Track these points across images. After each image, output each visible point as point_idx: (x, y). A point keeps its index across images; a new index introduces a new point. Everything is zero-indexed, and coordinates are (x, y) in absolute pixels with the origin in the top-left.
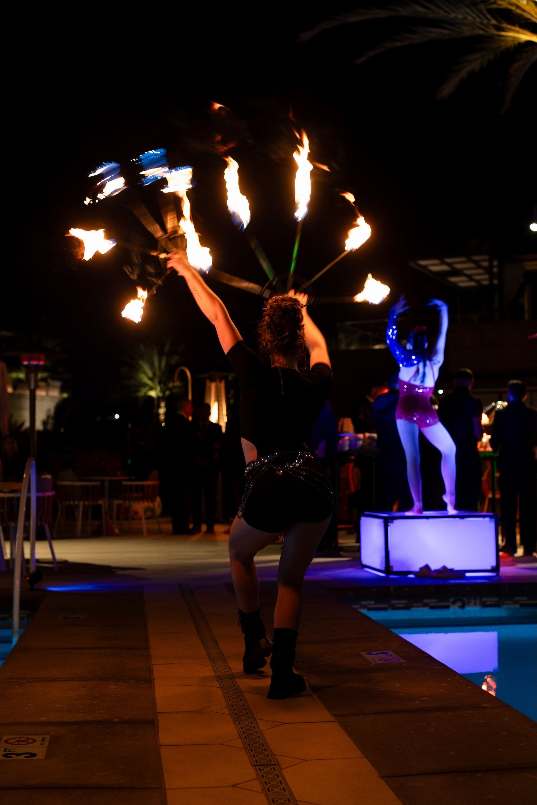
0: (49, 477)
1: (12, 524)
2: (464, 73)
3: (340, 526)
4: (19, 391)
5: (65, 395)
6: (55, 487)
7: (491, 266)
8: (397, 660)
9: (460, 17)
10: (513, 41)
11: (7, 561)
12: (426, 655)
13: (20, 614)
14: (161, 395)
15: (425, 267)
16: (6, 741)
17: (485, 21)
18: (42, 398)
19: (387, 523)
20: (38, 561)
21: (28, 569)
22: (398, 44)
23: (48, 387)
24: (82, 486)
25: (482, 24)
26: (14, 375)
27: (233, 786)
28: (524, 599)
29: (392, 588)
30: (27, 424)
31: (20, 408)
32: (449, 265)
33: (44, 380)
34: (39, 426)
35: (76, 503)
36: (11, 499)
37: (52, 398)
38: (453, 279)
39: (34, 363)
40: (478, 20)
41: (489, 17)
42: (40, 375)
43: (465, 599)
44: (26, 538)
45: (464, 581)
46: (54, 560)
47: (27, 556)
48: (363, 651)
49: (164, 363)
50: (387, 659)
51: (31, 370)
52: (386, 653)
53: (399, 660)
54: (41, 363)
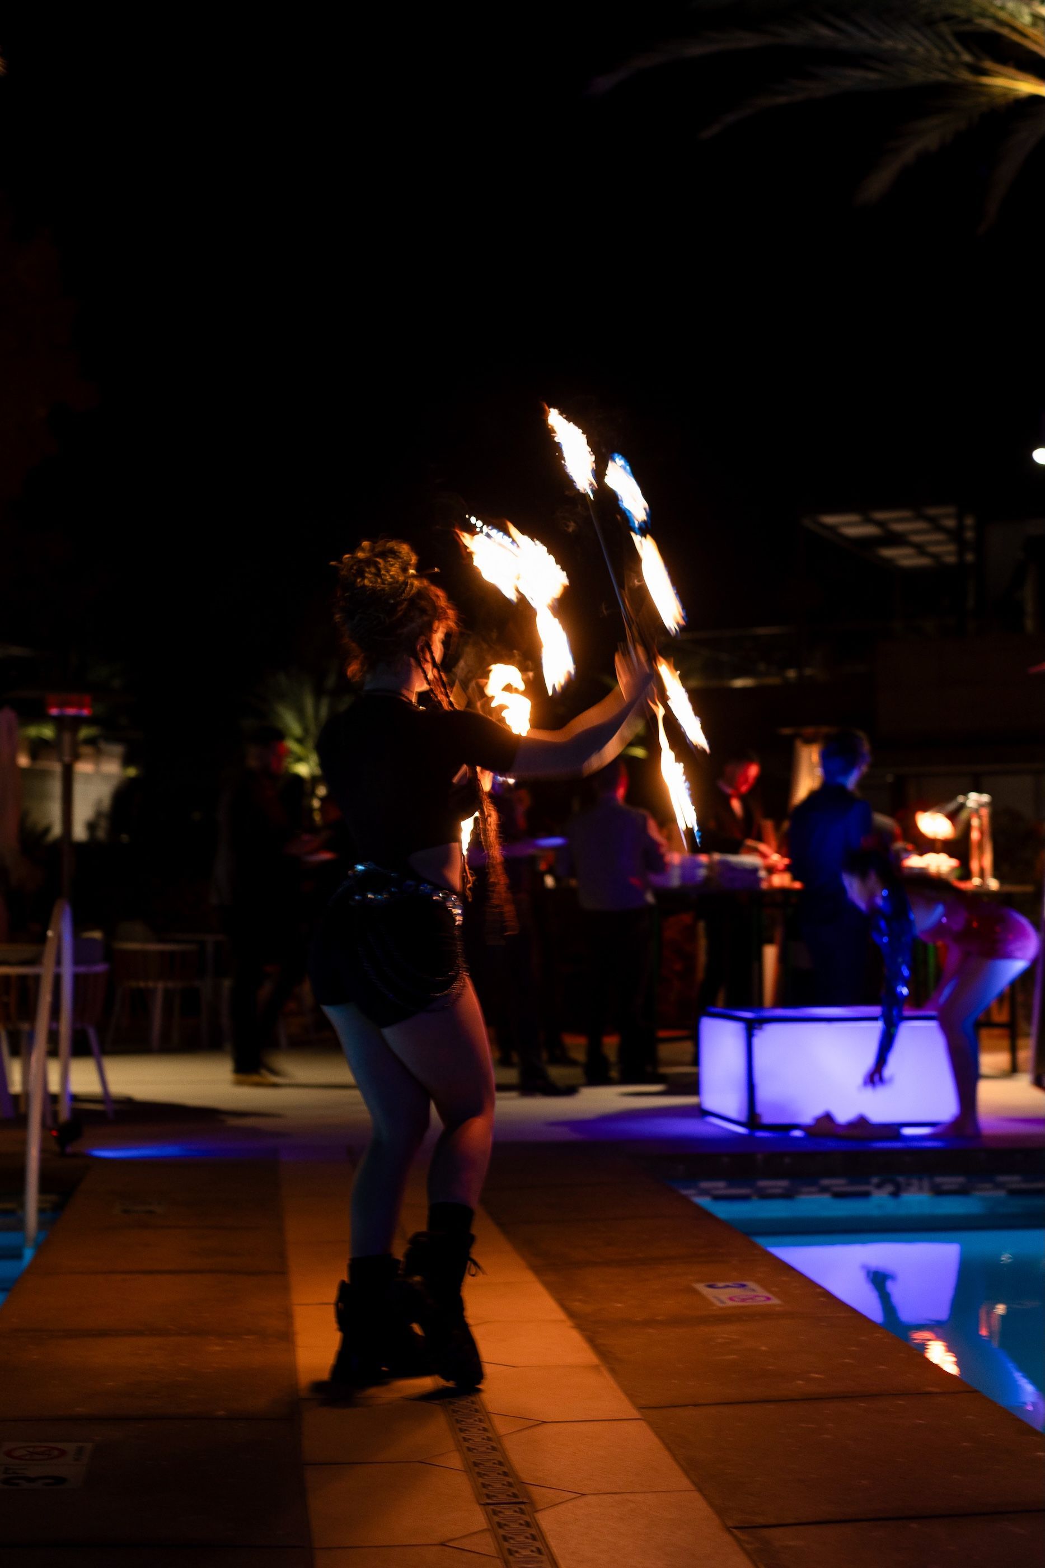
0: (97, 935)
1: (25, 1027)
2: (908, 154)
3: (662, 1034)
4: (44, 764)
5: (132, 772)
6: (109, 954)
7: (961, 528)
8: (762, 1299)
9: (902, 47)
10: (1005, 95)
11: (16, 1097)
12: (819, 1290)
13: (40, 1202)
14: (318, 771)
15: (832, 529)
16: (8, 1454)
17: (951, 57)
18: (87, 777)
19: (751, 1029)
20: (75, 1098)
21: (55, 1114)
22: (782, 100)
23: (98, 755)
24: (162, 954)
25: (944, 60)
26: (33, 731)
27: (443, 1544)
28: (1014, 1181)
29: (759, 1156)
30: (57, 830)
31: (44, 797)
32: (880, 524)
33: (91, 741)
34: (80, 833)
35: (151, 984)
36: (23, 978)
37: (106, 777)
38: (888, 553)
39: (71, 711)
40: (937, 53)
41: (958, 47)
42: (84, 732)
43: (901, 1179)
44: (53, 1052)
45: (898, 1145)
46: (106, 1098)
47: (54, 1087)
48: (698, 1281)
49: (324, 711)
50: (746, 1297)
51: (66, 725)
52: (743, 1286)
53: (768, 1299)
54: (85, 712)
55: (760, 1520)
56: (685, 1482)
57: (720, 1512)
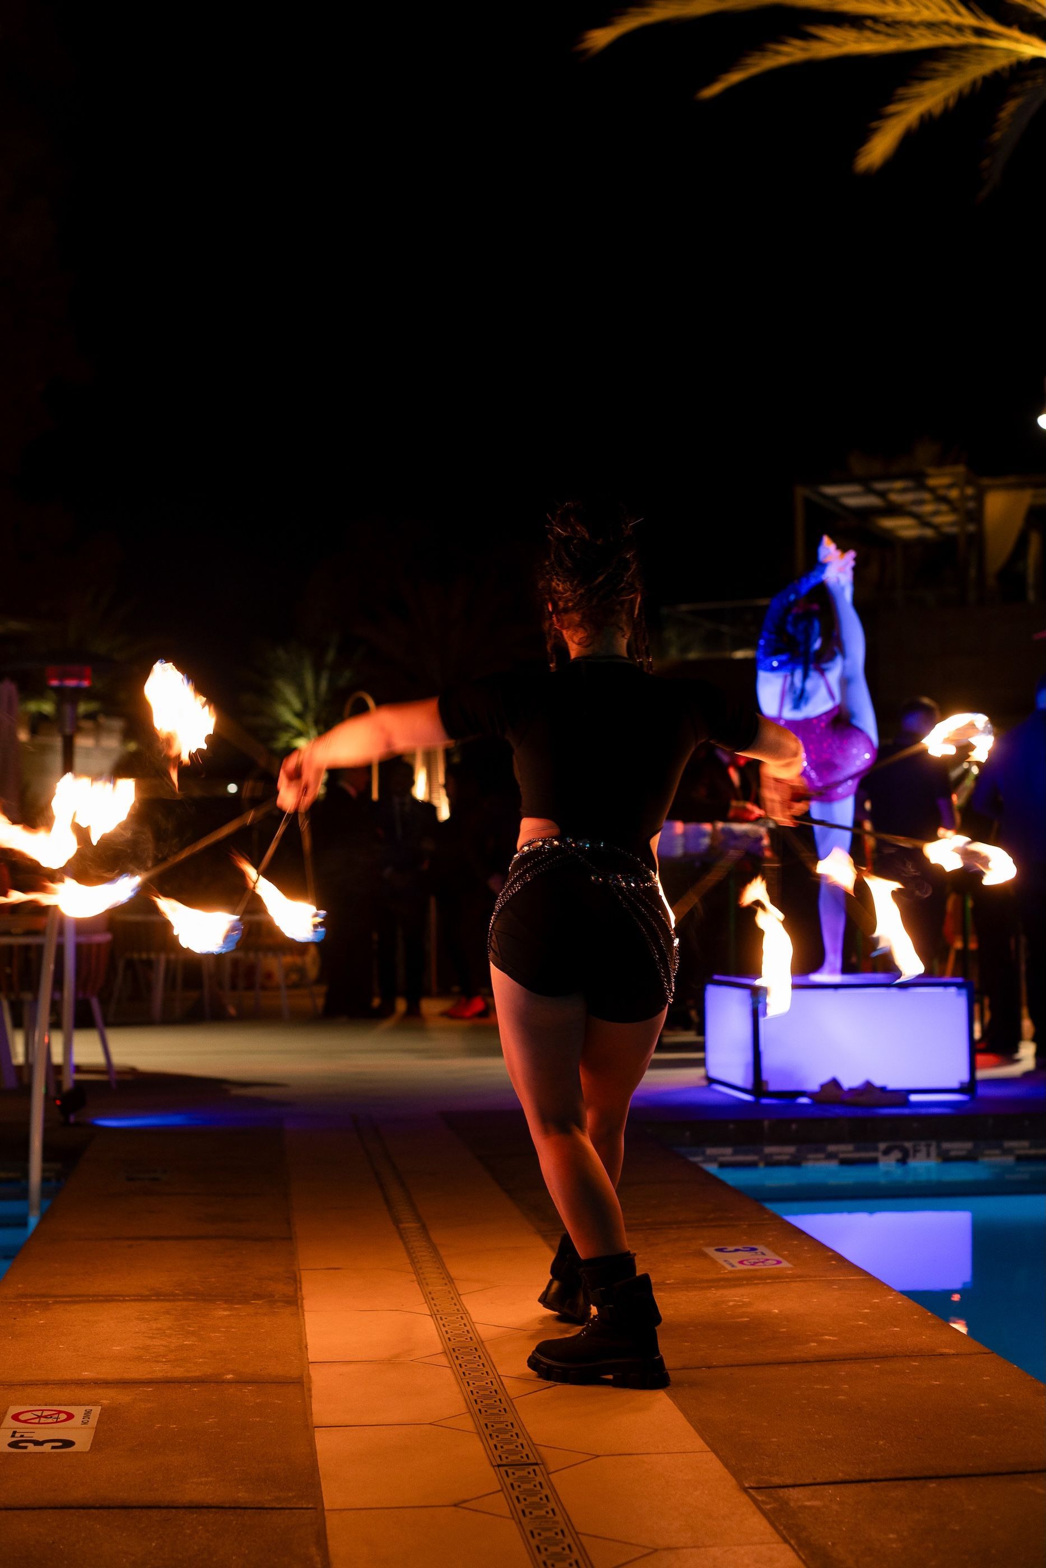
1: (28, 996)
4: (41, 739)
5: (130, 748)
6: (112, 925)
7: (962, 499)
8: (773, 1262)
11: (19, 1068)
12: (831, 1254)
13: (44, 1170)
15: (834, 499)
16: (16, 1417)
18: (88, 751)
19: (757, 996)
20: (77, 1069)
21: (59, 1084)
23: (98, 731)
26: (33, 707)
27: (455, 1505)
28: (1021, 1146)
29: (766, 1123)
31: (44, 771)
32: (880, 494)
33: (91, 716)
35: (153, 956)
36: (27, 948)
37: (108, 749)
38: (888, 523)
39: (71, 683)
42: (82, 708)
43: (908, 1145)
44: (56, 1025)
45: (906, 1111)
46: (109, 1068)
47: (57, 1058)
48: (709, 1245)
49: (324, 685)
50: (757, 1261)
51: (66, 697)
52: (753, 1249)
53: (779, 1262)
54: (85, 684)
55: (776, 1480)
56: (700, 1443)
57: (736, 1473)
